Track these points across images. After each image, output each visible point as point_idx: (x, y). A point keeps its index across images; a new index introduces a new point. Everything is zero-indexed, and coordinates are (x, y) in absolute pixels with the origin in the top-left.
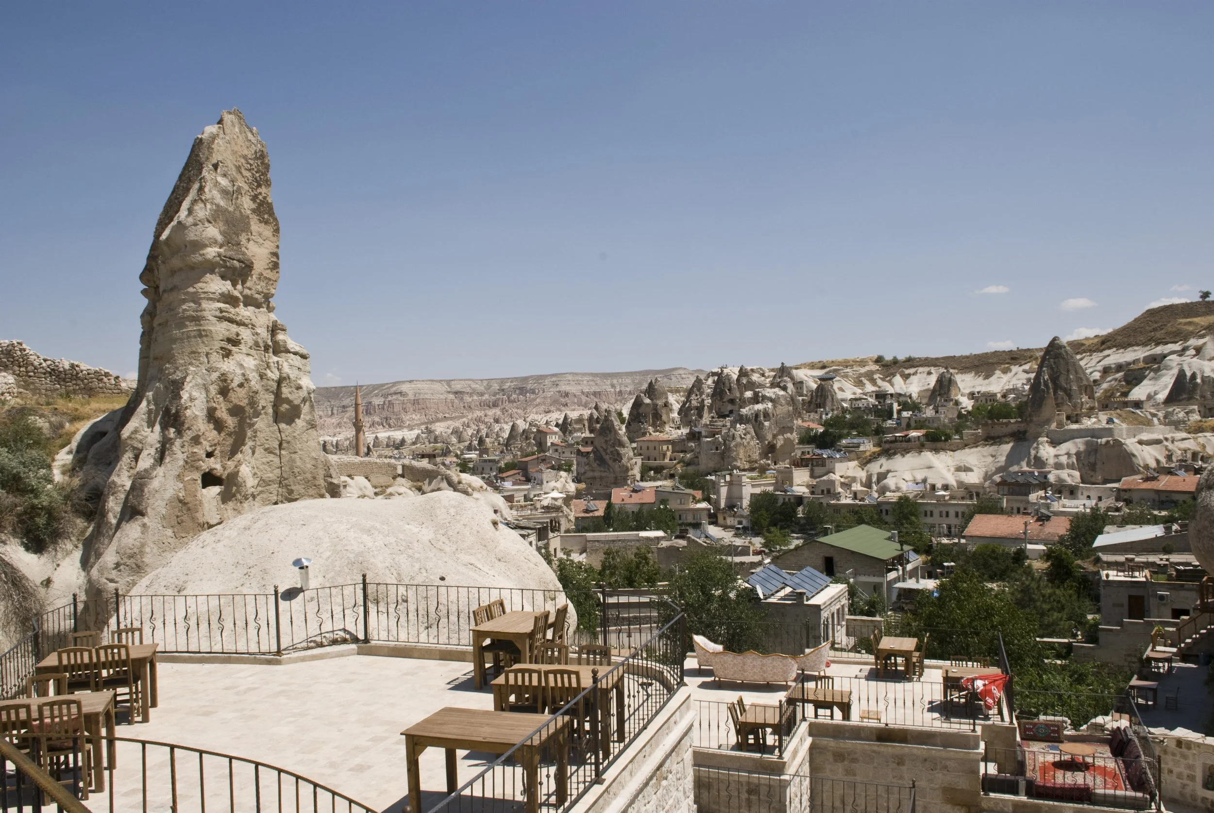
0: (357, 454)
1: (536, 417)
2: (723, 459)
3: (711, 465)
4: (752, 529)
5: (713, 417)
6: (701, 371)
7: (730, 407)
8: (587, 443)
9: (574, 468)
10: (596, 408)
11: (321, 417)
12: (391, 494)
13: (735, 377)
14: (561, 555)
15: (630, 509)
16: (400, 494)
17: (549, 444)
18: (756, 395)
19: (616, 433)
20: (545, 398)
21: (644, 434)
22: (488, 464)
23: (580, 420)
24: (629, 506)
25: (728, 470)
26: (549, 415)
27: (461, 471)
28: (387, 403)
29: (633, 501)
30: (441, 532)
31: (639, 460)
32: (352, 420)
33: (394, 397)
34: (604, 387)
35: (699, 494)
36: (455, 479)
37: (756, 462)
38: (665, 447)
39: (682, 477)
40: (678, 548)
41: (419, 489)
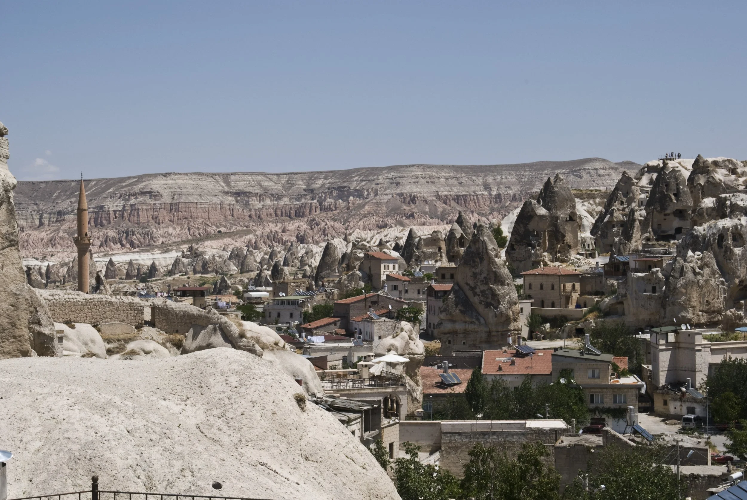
0: (81, 288)
1: (364, 234)
2: (663, 306)
3: (644, 315)
4: (711, 422)
5: (648, 239)
6: (630, 164)
7: (676, 223)
8: (443, 277)
9: (423, 316)
10: (460, 221)
11: (22, 229)
12: (133, 353)
13: (686, 174)
14: (400, 454)
15: (512, 383)
16: (147, 353)
17: (383, 278)
18: (721, 203)
19: (491, 261)
20: (378, 204)
21: (536, 264)
22: (287, 306)
23: (433, 240)
24: (509, 379)
25: (673, 324)
26: (385, 232)
27: (243, 318)
28: (128, 208)
29: (515, 370)
30: (217, 412)
31: (526, 306)
32: (73, 234)
33: (140, 199)
34: (472, 188)
35: (623, 362)
36: (235, 330)
37: (719, 312)
38: (569, 286)
39: (596, 334)
40: (588, 449)
41: (178, 345)
